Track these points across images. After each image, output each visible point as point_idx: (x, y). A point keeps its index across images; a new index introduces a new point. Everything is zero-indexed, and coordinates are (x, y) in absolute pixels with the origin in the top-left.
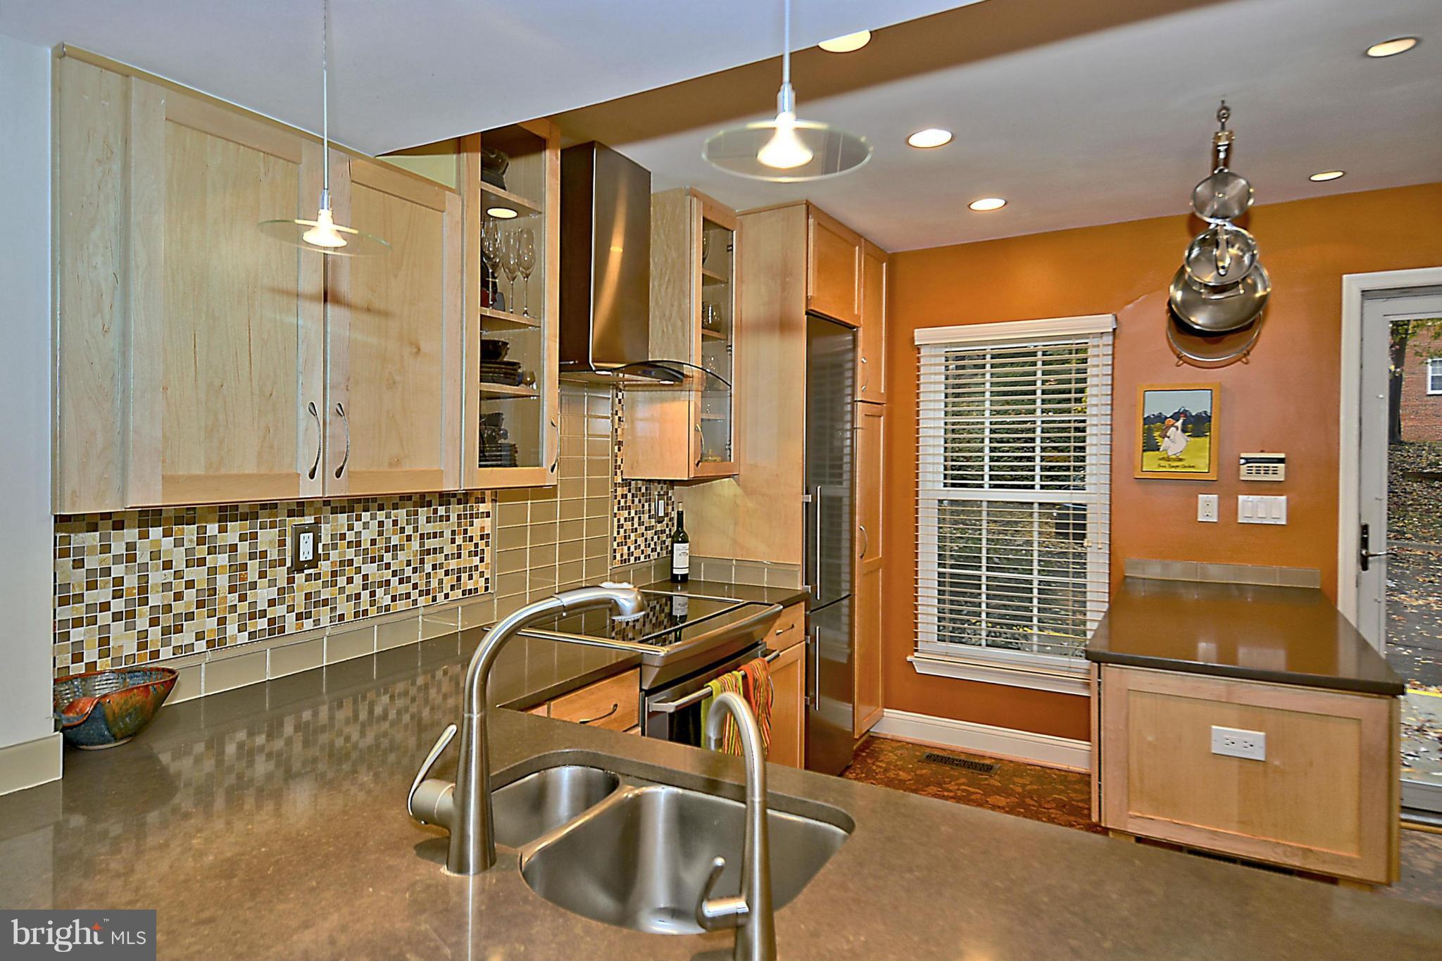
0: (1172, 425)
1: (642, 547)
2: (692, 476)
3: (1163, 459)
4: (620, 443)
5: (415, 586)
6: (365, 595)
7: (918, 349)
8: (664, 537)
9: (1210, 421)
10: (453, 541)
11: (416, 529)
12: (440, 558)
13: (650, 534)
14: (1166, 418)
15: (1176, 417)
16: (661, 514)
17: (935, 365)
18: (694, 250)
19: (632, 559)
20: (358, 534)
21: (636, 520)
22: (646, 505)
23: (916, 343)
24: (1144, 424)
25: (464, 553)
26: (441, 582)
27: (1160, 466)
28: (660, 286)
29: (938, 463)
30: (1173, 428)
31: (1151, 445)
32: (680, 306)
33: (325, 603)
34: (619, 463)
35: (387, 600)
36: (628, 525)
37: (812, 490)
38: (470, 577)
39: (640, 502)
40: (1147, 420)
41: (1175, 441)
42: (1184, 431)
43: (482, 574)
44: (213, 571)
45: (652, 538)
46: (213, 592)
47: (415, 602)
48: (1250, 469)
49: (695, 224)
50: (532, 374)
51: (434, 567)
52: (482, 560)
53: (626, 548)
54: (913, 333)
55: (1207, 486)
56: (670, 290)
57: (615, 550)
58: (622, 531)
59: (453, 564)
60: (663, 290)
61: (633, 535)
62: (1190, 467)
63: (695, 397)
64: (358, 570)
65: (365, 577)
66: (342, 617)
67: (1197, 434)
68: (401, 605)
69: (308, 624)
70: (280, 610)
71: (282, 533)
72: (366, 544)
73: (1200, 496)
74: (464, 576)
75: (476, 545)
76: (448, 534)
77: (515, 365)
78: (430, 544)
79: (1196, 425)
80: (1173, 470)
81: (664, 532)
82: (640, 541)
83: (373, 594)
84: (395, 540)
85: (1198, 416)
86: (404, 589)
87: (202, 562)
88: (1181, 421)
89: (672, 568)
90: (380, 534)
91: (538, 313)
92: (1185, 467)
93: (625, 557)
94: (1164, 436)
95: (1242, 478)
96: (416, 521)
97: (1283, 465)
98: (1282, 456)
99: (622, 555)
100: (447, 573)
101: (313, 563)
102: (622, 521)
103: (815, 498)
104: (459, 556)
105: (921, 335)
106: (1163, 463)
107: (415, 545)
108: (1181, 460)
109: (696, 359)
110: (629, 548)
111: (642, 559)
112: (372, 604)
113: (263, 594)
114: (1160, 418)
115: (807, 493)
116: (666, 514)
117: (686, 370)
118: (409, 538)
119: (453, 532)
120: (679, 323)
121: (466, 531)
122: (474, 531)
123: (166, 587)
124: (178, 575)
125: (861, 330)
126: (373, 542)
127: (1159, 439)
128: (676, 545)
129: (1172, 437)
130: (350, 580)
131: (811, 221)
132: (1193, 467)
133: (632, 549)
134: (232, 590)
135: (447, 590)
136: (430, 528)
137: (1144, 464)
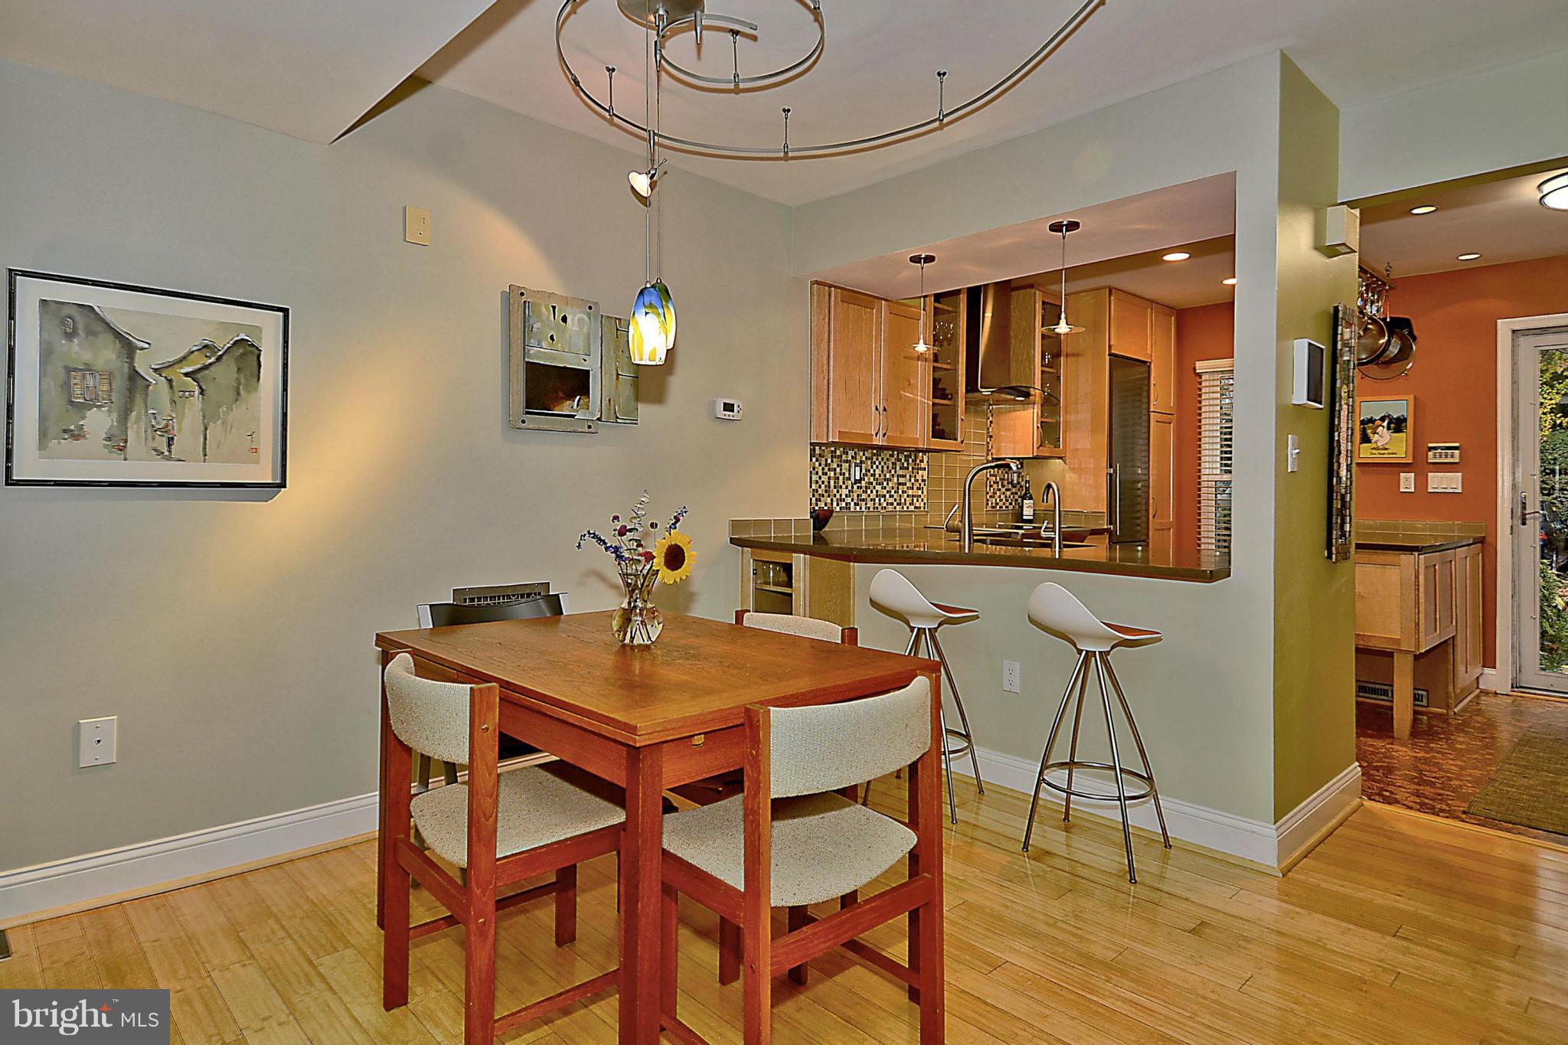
0: (1380, 425)
1: (1004, 501)
2: (1035, 454)
3: (1374, 449)
4: (991, 437)
5: (895, 500)
6: (877, 499)
7: (1200, 375)
8: (1017, 497)
9: (1406, 422)
10: (910, 481)
11: (895, 472)
12: (905, 488)
13: (1008, 493)
14: (1376, 420)
15: (1383, 419)
16: (1015, 482)
17: (1214, 386)
18: (1037, 321)
19: (998, 507)
20: (874, 471)
21: (1000, 483)
22: (1006, 475)
23: (1198, 371)
24: (1361, 425)
25: (915, 487)
26: (905, 500)
27: (1372, 454)
28: (1016, 342)
29: (1215, 456)
30: (1381, 428)
31: (1365, 439)
32: (1028, 355)
33: (863, 500)
34: (990, 448)
35: (885, 505)
36: (995, 486)
37: (1114, 465)
38: (918, 501)
39: (1002, 472)
40: (1362, 422)
41: (1382, 436)
42: (1389, 428)
43: (922, 500)
44: (829, 478)
45: (1010, 497)
46: (829, 487)
47: (895, 508)
48: (1435, 454)
49: (1037, 306)
50: (951, 394)
51: (903, 492)
52: (922, 493)
53: (994, 500)
54: (1195, 364)
55: (1405, 467)
56: (1022, 345)
57: (988, 500)
58: (992, 489)
59: (910, 492)
60: (1018, 344)
61: (998, 492)
62: (1392, 454)
63: (1037, 409)
64: (874, 488)
65: (877, 491)
66: (869, 508)
67: (1398, 430)
68: (890, 508)
69: (858, 508)
70: (849, 500)
71: (850, 466)
72: (877, 476)
73: (1401, 474)
74: (915, 499)
75: (920, 484)
76: (908, 477)
77: (944, 389)
78: (902, 480)
79: (1397, 425)
80: (1381, 456)
81: (1016, 493)
82: (1003, 497)
83: (880, 500)
84: (888, 476)
85: (1398, 419)
86: (891, 500)
87: (826, 474)
88: (1386, 422)
89: (1022, 515)
90: (882, 472)
91: (956, 362)
92: (1389, 454)
93: (994, 505)
94: (1375, 433)
95: (1429, 461)
96: (896, 468)
97: (1458, 451)
98: (1457, 445)
99: (992, 504)
100: (908, 496)
101: (860, 481)
102: (992, 483)
103: (1115, 471)
104: (913, 488)
105: (1201, 366)
106: (1374, 451)
107: (895, 479)
108: (1386, 449)
109: (1038, 385)
110: (996, 500)
111: (1004, 508)
112: (880, 504)
113: (844, 492)
114: (1371, 421)
115: (1111, 467)
116: (1018, 483)
117: (1032, 391)
118: (893, 476)
119: (910, 476)
120: (1027, 364)
121: (915, 476)
122: (919, 477)
123: (817, 482)
124: (820, 478)
125: (1153, 364)
126: (880, 475)
127: (1371, 435)
128: (1025, 501)
129: (1380, 433)
130: (872, 492)
131: (1112, 298)
132: (1395, 454)
133: (998, 501)
134: (835, 487)
135: (908, 505)
136: (901, 472)
137: (1361, 452)
